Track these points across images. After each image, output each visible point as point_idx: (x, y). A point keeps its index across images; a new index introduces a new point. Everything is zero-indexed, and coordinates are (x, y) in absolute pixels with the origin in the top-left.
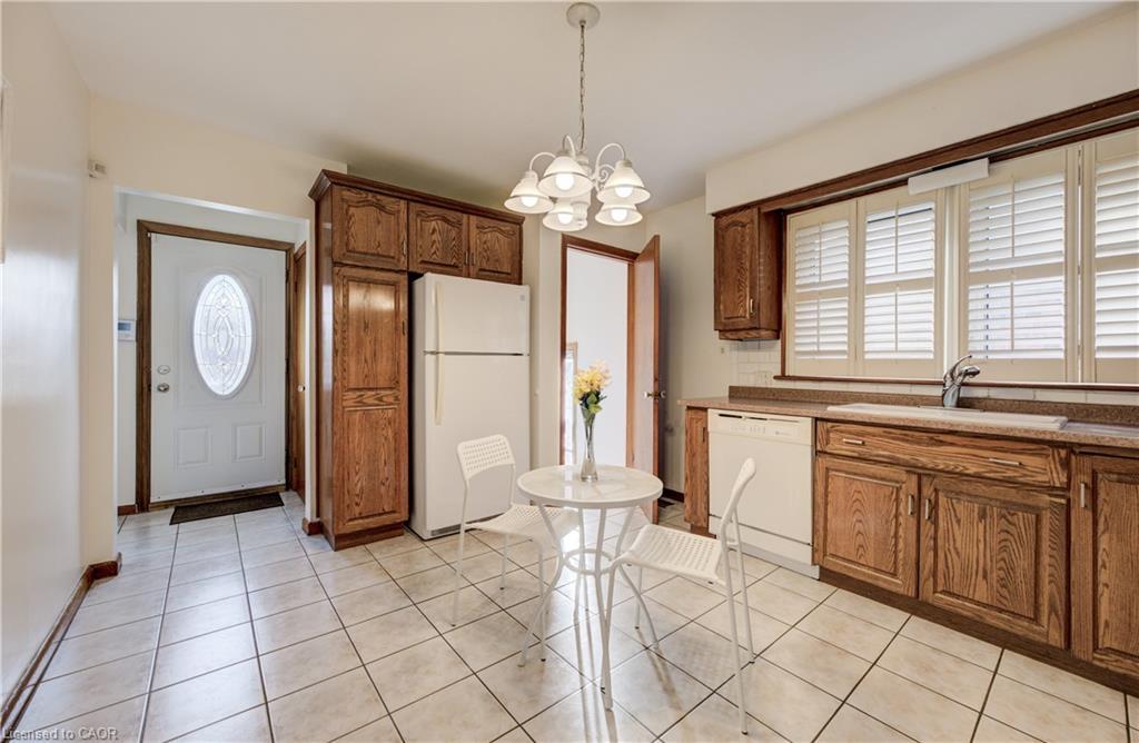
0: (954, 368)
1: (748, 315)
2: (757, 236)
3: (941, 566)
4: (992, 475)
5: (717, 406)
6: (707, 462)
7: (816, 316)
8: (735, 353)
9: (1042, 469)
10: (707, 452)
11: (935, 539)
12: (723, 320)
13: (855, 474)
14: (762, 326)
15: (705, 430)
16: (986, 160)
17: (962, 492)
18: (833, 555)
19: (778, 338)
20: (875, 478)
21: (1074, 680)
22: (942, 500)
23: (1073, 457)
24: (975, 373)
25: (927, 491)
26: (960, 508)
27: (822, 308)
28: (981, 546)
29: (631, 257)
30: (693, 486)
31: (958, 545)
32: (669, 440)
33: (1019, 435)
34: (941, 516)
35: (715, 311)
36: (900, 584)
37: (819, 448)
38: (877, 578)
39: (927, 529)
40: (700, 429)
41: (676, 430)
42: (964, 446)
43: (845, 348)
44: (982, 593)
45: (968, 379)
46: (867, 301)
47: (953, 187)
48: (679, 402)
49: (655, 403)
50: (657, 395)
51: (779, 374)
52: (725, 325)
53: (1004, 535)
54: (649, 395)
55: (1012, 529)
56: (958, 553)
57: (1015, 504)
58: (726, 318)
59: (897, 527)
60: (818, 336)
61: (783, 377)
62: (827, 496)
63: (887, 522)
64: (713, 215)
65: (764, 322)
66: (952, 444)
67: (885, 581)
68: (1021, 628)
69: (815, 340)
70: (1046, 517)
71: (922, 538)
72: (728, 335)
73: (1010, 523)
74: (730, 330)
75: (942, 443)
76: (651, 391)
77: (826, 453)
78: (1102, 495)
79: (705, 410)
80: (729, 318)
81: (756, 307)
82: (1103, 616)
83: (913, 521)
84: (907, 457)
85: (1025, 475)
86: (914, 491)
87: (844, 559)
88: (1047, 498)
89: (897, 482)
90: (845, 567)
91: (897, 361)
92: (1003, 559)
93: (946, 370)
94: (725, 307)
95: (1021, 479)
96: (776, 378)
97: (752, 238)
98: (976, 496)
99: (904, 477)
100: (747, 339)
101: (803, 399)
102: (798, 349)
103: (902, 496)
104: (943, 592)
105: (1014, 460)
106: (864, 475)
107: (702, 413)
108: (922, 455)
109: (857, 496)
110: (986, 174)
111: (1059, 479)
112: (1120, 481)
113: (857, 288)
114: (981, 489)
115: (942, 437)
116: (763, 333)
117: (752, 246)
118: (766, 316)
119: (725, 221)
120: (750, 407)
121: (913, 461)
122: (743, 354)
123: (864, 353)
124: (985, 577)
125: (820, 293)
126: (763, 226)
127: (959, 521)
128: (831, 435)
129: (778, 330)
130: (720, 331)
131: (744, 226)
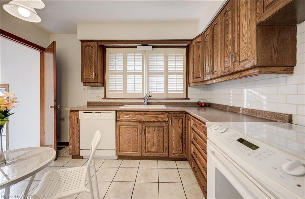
0: (146, 95)
1: (94, 78)
2: (97, 52)
3: (147, 146)
4: (156, 121)
5: (83, 109)
6: (79, 130)
7: (115, 80)
8: (89, 91)
9: (164, 118)
10: (79, 127)
11: (145, 139)
12: (85, 79)
13: (127, 126)
14: (98, 82)
15: (78, 119)
16: (152, 46)
17: (151, 126)
18: (121, 151)
19: (103, 86)
20: (132, 126)
21: (169, 162)
22: (147, 128)
23: (169, 114)
24: (151, 96)
25: (144, 127)
26: (150, 130)
27: (116, 78)
28: (154, 138)
29: (42, 50)
30: (73, 140)
31: (150, 139)
32: (62, 123)
33: (161, 111)
34: (146, 133)
35: (81, 75)
36: (138, 154)
37: (117, 120)
38: (133, 154)
39: (144, 137)
40: (76, 119)
41: (66, 119)
42: (151, 114)
43: (122, 90)
44: (154, 150)
45: (149, 98)
46: (128, 77)
47: (145, 51)
48: (66, 109)
49: (54, 110)
50: (55, 107)
51: (104, 97)
52: (85, 80)
53: (158, 134)
54: (51, 107)
55: (160, 133)
56: (150, 141)
57: (160, 127)
58: (85, 78)
59: (137, 138)
60: (115, 86)
61: (105, 98)
62: (120, 134)
63: (135, 137)
64: (80, 41)
65: (99, 81)
66: (149, 114)
67: (135, 154)
68: (161, 155)
69: (115, 87)
70: (165, 128)
71: (143, 139)
72: (87, 84)
73: (159, 131)
74: (87, 83)
75: (147, 114)
76: (53, 105)
77: (119, 121)
78: (173, 122)
79: (78, 111)
80: (87, 78)
81: (97, 75)
82: (173, 147)
83: (141, 136)
84: (139, 119)
85: (162, 120)
86: (141, 128)
87: (125, 151)
88: (165, 124)
89: (137, 126)
90: (125, 153)
91: (134, 93)
92: (158, 140)
93: (145, 96)
94: (86, 74)
95: (161, 121)
96: (103, 98)
97: (95, 52)
98: (153, 126)
99: (139, 124)
100: (93, 86)
101: (111, 105)
102: (109, 90)
103: (138, 130)
104: (147, 152)
105: (160, 116)
106: (130, 126)
107: (77, 113)
108: (143, 118)
109: (128, 132)
110: (152, 50)
111: (167, 120)
112: (175, 118)
113: (125, 73)
114: (154, 124)
115: (147, 113)
116: (99, 84)
117: (95, 55)
118: (100, 79)
119: (85, 44)
120: (95, 109)
121: (141, 120)
122: (92, 91)
123: (127, 91)
124: (155, 145)
125: (116, 73)
126: (98, 49)
127: (150, 133)
128: (121, 115)
129: (103, 84)
130: (83, 82)
131: (92, 47)
